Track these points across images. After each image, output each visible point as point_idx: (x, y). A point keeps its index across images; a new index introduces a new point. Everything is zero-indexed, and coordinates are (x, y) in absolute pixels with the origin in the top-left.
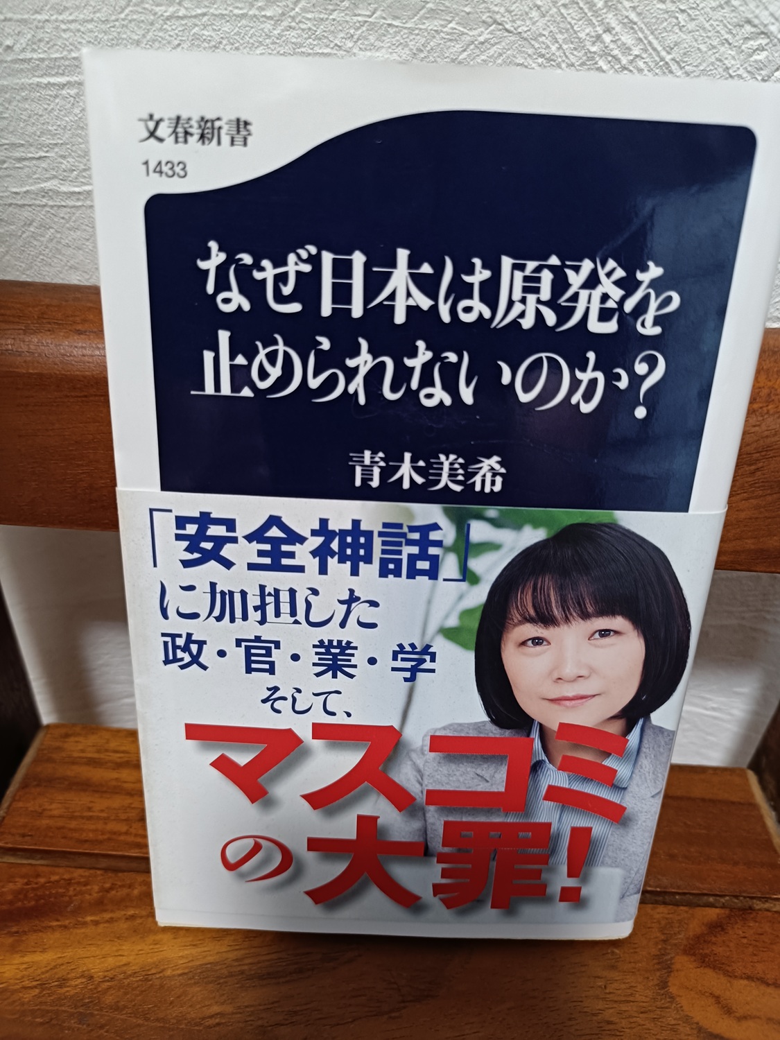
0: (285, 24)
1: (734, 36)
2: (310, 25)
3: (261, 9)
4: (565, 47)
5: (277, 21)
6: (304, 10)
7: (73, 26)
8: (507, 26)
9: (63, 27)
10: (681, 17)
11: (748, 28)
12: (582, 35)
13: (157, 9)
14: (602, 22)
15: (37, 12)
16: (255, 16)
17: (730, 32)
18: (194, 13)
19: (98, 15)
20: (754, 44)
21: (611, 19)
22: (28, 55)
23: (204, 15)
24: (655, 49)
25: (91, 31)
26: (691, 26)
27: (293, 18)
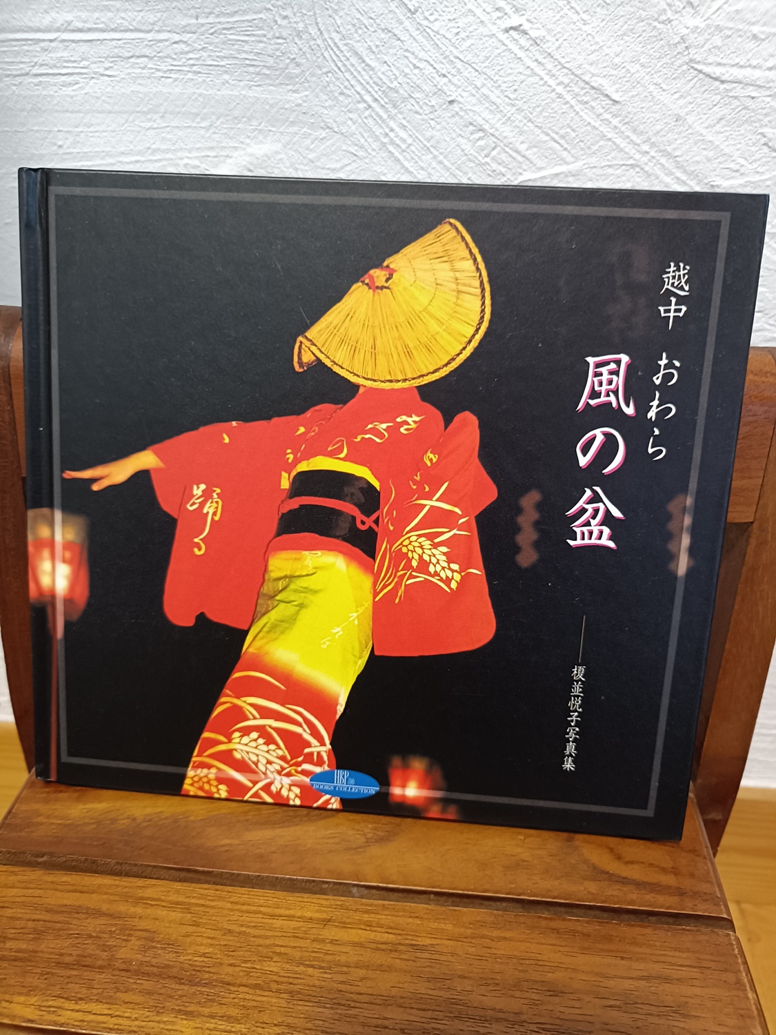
0: (211, 131)
1: (464, 132)
2: (225, 131)
3: (198, 123)
4: (369, 140)
5: (207, 129)
6: (222, 123)
7: (97, 134)
8: (336, 129)
9: (91, 135)
10: (432, 123)
11: (471, 128)
12: (377, 133)
13: (142, 124)
14: (387, 126)
15: (76, 127)
16: (195, 127)
17: (461, 129)
18: (161, 126)
19: (110, 128)
20: (477, 136)
21: (392, 124)
22: (71, 150)
23: (168, 126)
24: (420, 141)
25: (105, 137)
26: (438, 127)
27: (216, 127)
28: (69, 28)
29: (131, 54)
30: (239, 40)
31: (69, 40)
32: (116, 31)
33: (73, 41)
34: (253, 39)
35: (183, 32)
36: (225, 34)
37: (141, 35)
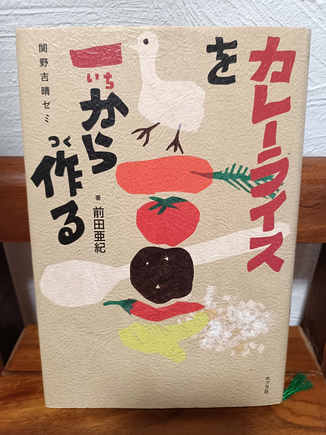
28: (19, 6)
29: (59, 22)
30: (131, 11)
31: (19, 14)
32: (50, 7)
33: (21, 15)
34: (141, 9)
35: (94, 7)
36: (122, 7)
37: (66, 10)
